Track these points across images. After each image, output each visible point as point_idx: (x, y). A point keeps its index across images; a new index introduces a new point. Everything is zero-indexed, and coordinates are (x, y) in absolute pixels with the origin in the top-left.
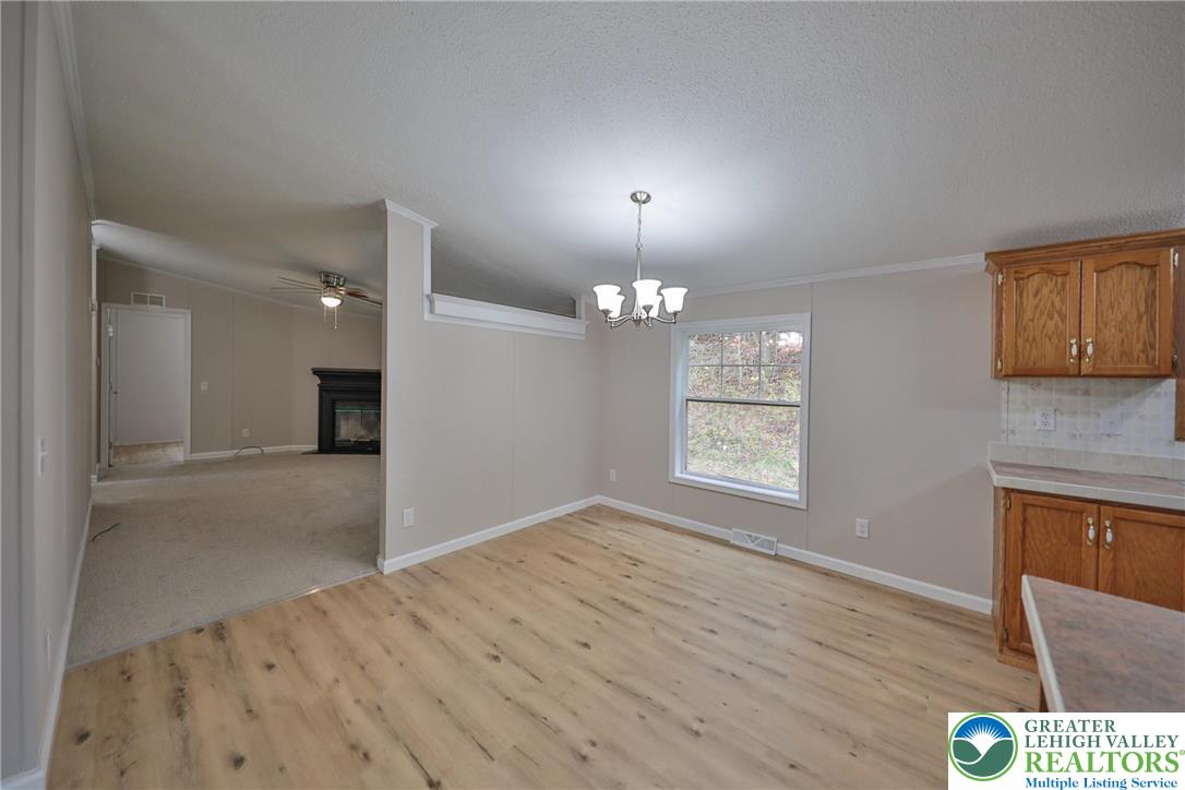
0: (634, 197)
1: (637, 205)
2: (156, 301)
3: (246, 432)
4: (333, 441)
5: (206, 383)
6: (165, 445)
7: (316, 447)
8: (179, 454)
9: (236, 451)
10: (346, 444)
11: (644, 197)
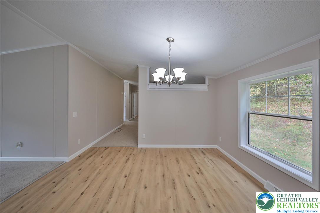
0: (168, 40)
1: (169, 42)
11: (172, 40)
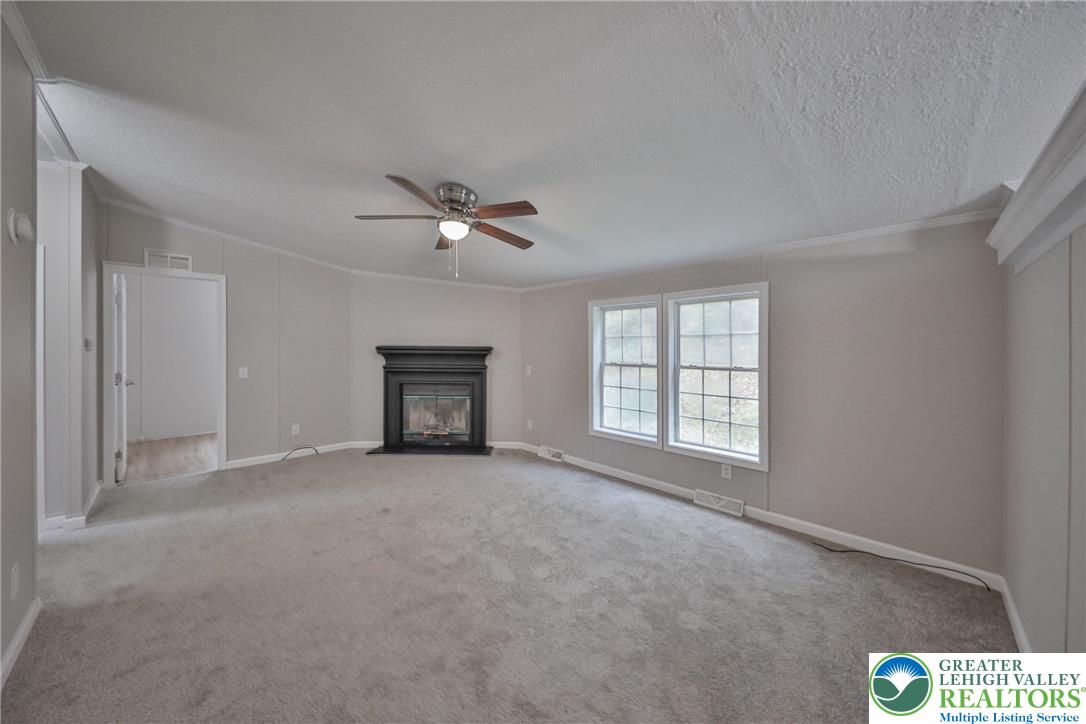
2: (181, 263)
3: (295, 429)
4: (402, 435)
5: (246, 369)
6: (198, 439)
7: (380, 443)
8: (212, 457)
9: (283, 455)
10: (416, 438)
